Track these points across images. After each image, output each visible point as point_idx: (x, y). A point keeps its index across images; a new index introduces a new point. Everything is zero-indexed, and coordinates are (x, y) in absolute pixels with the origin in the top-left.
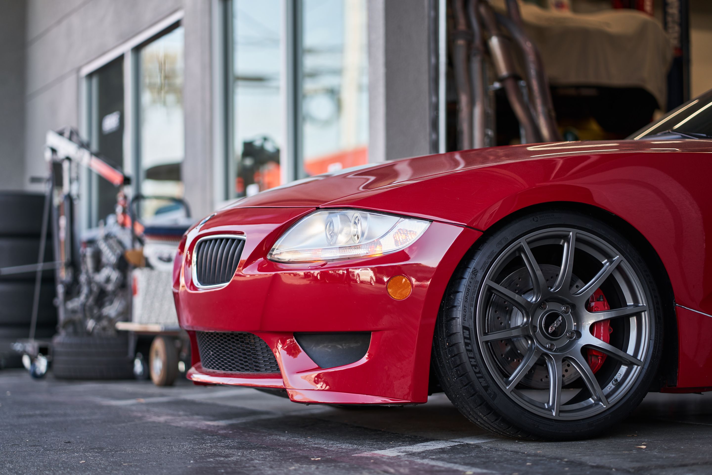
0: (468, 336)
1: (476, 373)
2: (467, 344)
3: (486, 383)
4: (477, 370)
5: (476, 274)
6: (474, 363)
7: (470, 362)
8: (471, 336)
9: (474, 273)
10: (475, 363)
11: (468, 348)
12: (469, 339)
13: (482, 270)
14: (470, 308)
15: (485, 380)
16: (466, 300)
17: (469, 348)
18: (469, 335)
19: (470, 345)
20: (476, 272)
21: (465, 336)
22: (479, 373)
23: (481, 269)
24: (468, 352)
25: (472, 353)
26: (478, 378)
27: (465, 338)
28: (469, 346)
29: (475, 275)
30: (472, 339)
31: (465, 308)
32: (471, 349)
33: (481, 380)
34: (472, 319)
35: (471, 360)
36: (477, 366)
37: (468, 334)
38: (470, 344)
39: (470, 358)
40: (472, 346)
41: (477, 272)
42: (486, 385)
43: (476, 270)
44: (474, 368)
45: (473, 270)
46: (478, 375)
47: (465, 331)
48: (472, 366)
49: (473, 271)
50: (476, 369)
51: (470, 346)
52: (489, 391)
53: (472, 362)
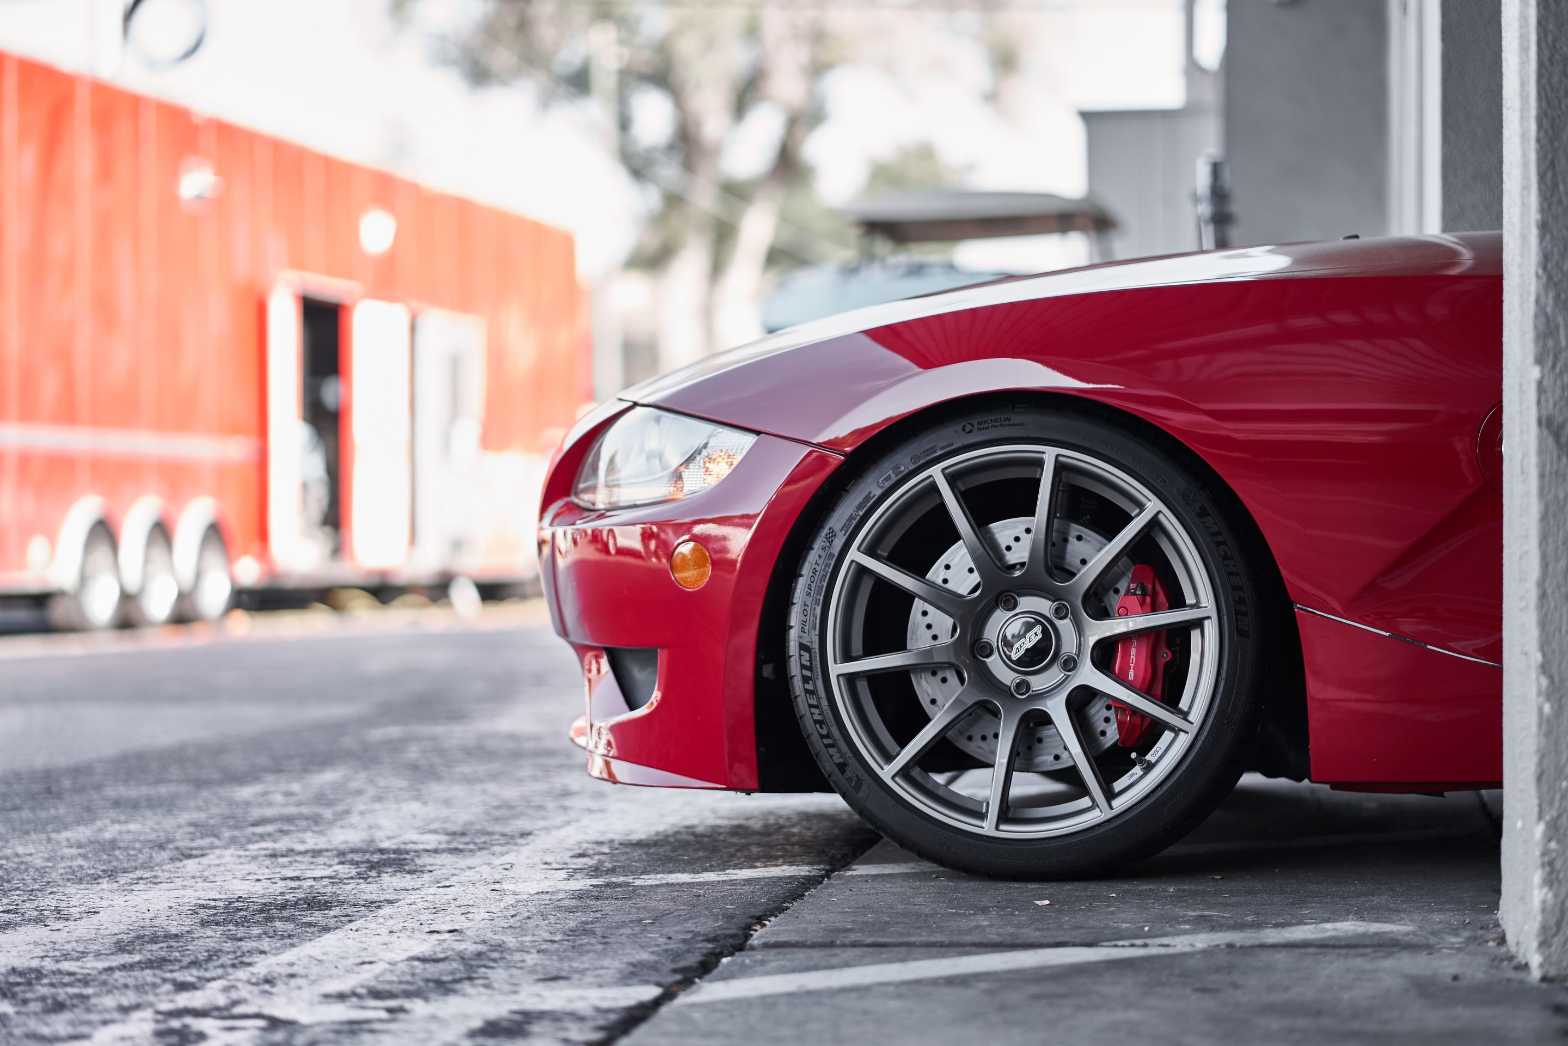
0: (808, 664)
1: (822, 737)
2: (806, 680)
3: (841, 757)
4: (824, 732)
5: (832, 541)
6: (817, 717)
7: (812, 714)
8: (814, 663)
9: (829, 538)
10: (820, 718)
11: (807, 686)
12: (810, 668)
13: (843, 532)
14: (815, 608)
15: (839, 751)
16: (809, 591)
17: (810, 686)
18: (810, 661)
19: (812, 680)
20: (832, 537)
21: (803, 662)
22: (828, 736)
23: (841, 531)
24: (808, 695)
25: (814, 696)
26: (827, 746)
27: (803, 667)
28: (809, 684)
29: (829, 542)
30: (814, 670)
31: (806, 607)
32: (812, 688)
33: (832, 751)
34: (815, 629)
35: (813, 710)
36: (824, 724)
37: (808, 659)
38: (810, 678)
39: (811, 706)
40: (815, 684)
41: (835, 536)
42: (841, 760)
43: (832, 532)
44: (818, 726)
45: (828, 532)
46: (826, 741)
47: (802, 653)
48: (816, 722)
49: (827, 535)
50: (822, 728)
51: (811, 682)
52: (848, 774)
53: (814, 714)
